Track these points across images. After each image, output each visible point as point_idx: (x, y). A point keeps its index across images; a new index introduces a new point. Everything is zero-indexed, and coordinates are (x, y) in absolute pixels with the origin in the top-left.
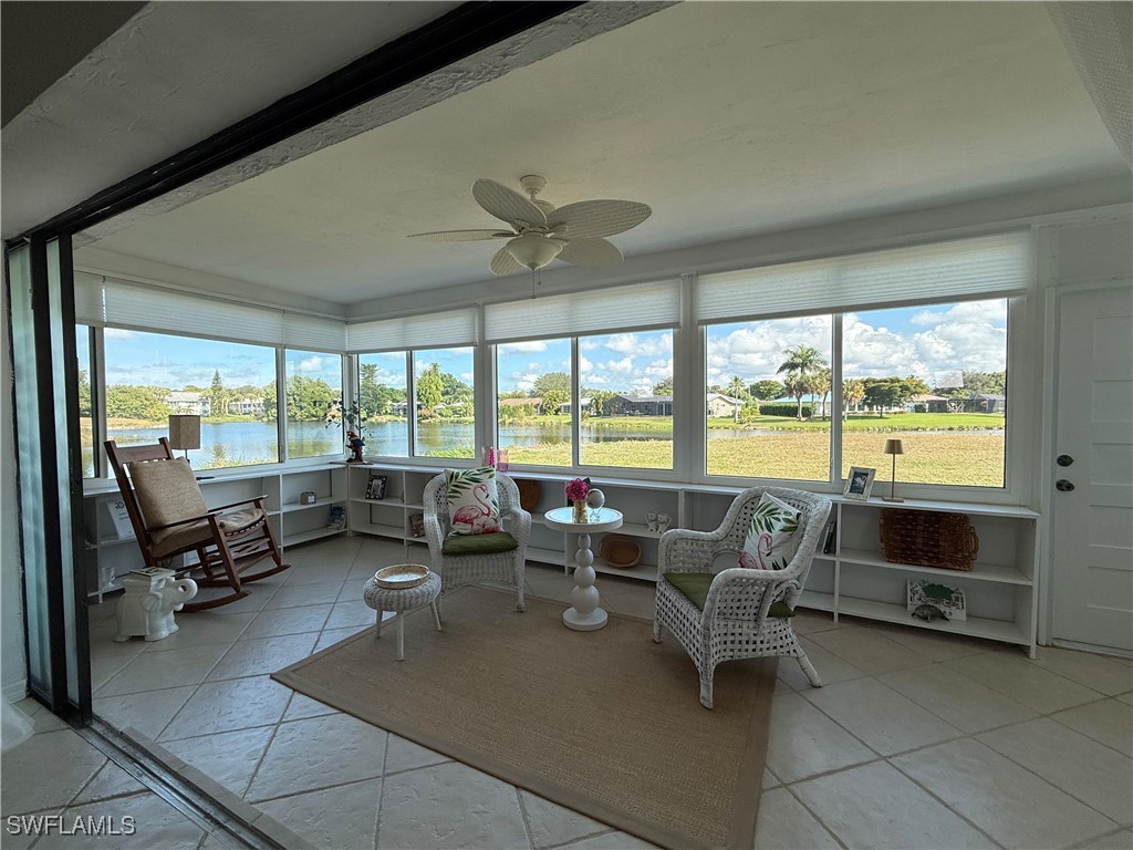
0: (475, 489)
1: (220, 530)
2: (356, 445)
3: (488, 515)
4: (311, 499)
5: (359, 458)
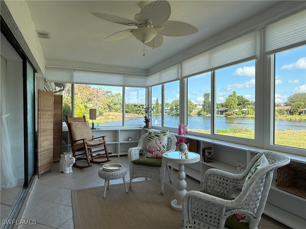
0: (156, 139)
1: (86, 144)
2: (147, 121)
3: (159, 151)
4: (130, 139)
5: (147, 126)
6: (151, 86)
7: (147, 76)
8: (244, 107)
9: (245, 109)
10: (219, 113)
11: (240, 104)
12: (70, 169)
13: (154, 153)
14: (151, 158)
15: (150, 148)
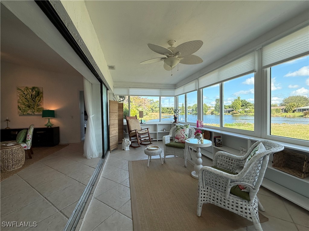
0: (181, 130)
1: (137, 133)
2: (175, 118)
3: (183, 138)
4: (165, 130)
5: (175, 122)
6: (178, 95)
7: (175, 89)
8: (246, 107)
9: (247, 109)
10: (227, 112)
11: (243, 106)
12: (128, 148)
13: (180, 139)
14: (178, 142)
15: (177, 136)
